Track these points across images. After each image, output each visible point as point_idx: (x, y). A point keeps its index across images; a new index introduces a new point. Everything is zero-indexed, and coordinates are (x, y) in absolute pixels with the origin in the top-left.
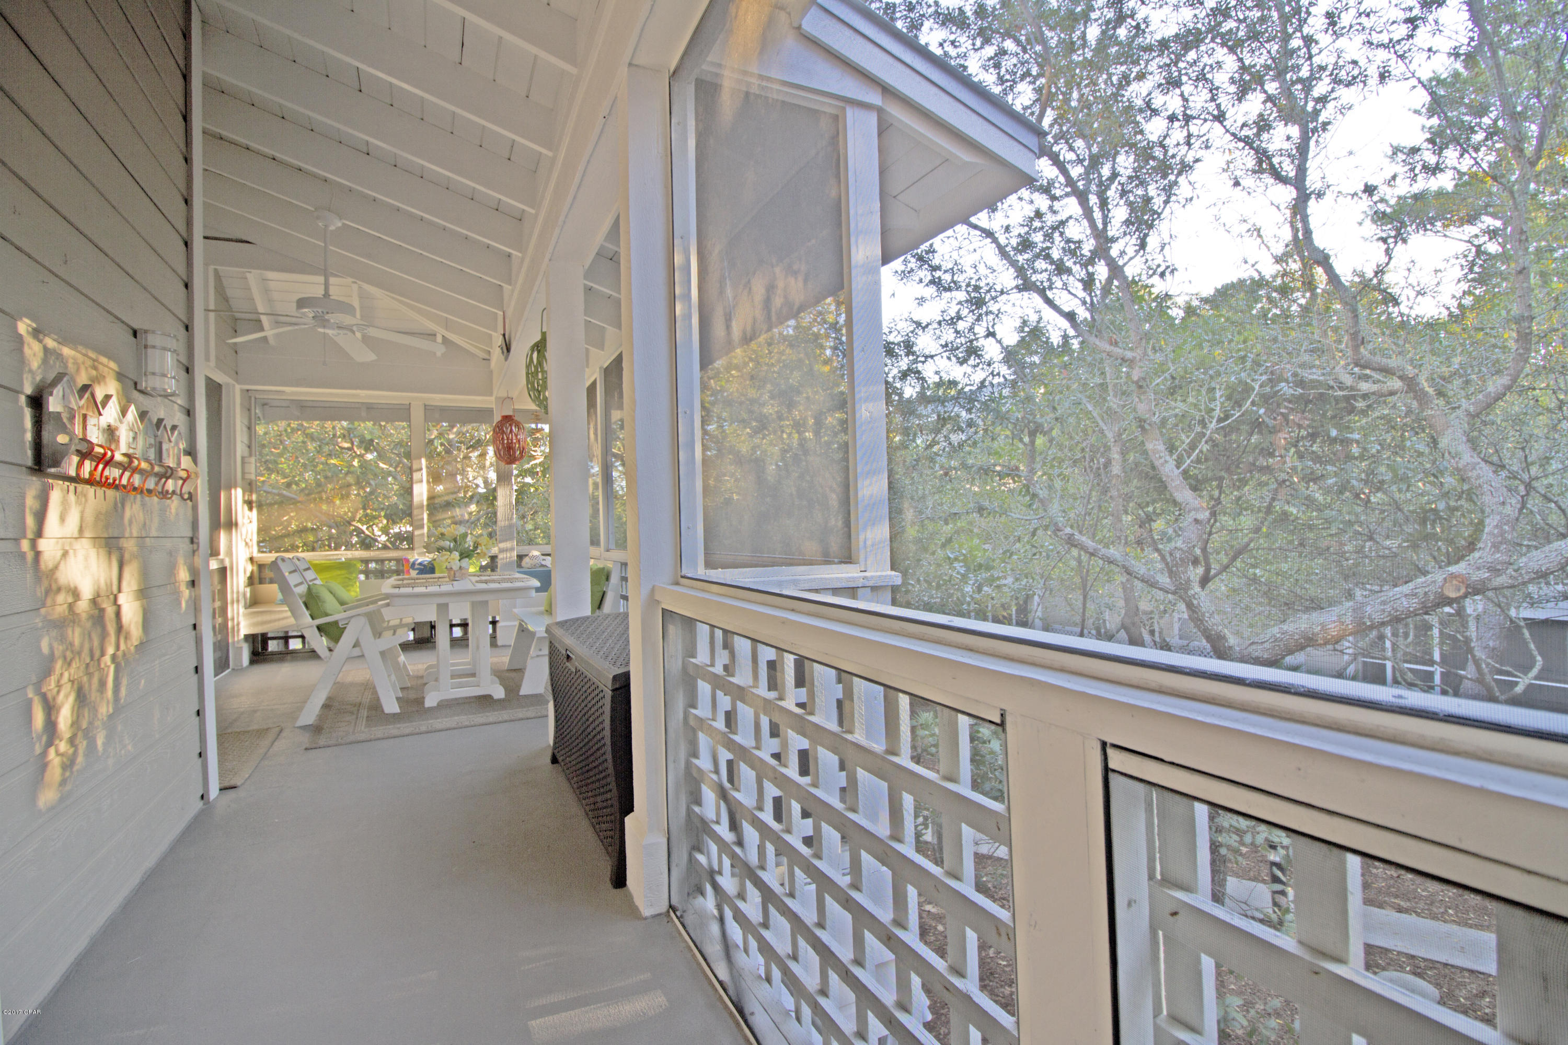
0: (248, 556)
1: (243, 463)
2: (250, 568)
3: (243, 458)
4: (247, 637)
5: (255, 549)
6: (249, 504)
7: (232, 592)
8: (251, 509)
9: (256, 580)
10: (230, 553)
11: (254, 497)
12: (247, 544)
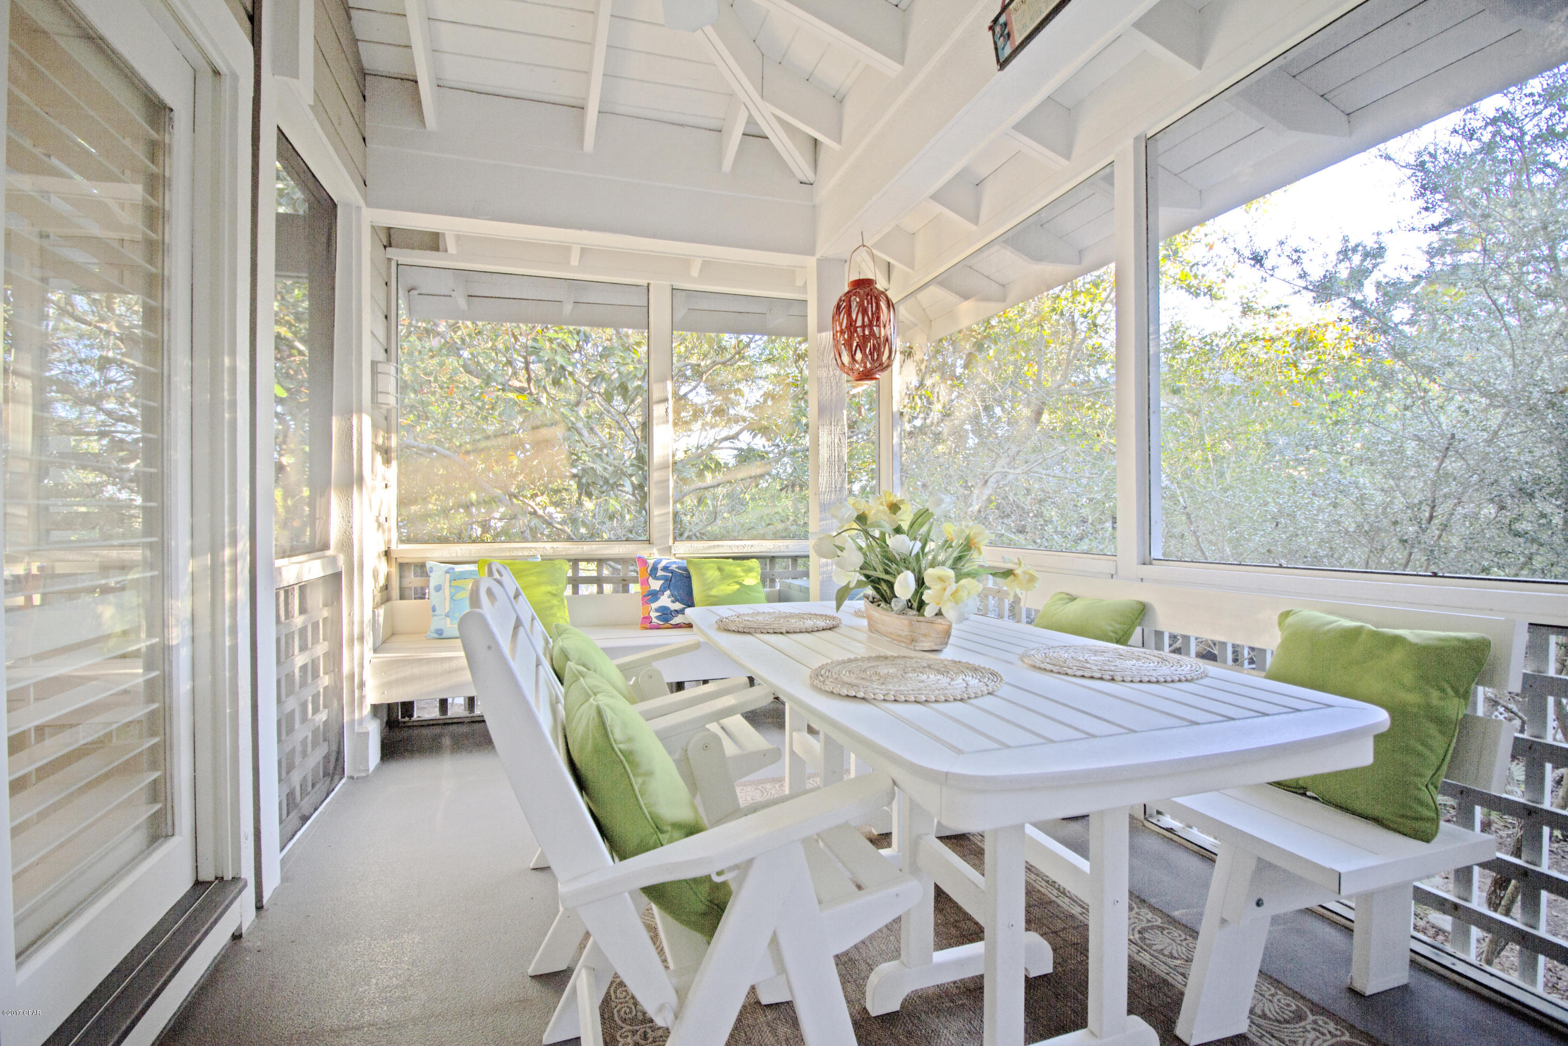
0: (383, 548)
1: (374, 373)
2: (383, 568)
3: (374, 364)
4: (376, 708)
5: (394, 535)
6: (386, 453)
7: (352, 623)
8: (387, 461)
9: (395, 592)
10: (347, 545)
11: (394, 442)
12: (380, 525)
